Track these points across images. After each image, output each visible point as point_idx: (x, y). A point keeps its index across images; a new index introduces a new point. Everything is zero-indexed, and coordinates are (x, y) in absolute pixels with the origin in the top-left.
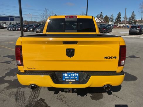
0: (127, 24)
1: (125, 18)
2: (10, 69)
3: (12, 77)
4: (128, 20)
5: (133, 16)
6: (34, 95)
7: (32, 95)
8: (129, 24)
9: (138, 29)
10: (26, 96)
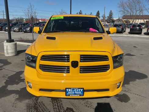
0: (106, 23)
1: (104, 17)
2: (7, 76)
3: (15, 85)
4: (106, 19)
5: (111, 14)
6: (57, 105)
7: (54, 105)
8: (108, 22)
9: (121, 28)
10: (48, 107)
